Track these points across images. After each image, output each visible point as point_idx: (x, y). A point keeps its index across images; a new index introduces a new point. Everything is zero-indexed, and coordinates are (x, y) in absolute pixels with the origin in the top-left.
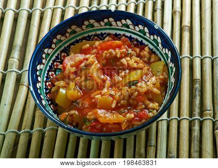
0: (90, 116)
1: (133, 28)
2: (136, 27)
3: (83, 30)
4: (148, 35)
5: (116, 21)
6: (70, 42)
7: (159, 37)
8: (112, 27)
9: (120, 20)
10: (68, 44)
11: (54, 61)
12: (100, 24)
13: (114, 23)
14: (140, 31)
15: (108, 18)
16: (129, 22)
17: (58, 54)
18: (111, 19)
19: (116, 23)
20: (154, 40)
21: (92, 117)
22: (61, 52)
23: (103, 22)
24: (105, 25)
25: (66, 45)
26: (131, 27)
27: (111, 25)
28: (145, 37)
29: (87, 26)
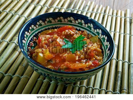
1: (74, 22)
2: (76, 21)
3: (46, 24)
4: (84, 25)
5: (64, 19)
6: (39, 31)
7: (91, 24)
8: (62, 23)
9: (67, 18)
10: (37, 32)
11: (30, 41)
12: (55, 21)
14: (79, 23)
15: (60, 17)
16: (72, 18)
17: (32, 37)
18: (62, 18)
20: (88, 27)
21: (64, 67)
22: (34, 36)
23: (57, 19)
24: (58, 22)
27: (61, 21)
28: (82, 26)
29: (48, 22)
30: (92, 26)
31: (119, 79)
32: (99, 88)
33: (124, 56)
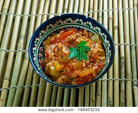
0: (74, 75)
1: (73, 22)
2: (75, 21)
3: (47, 31)
4: (82, 23)
5: (63, 21)
6: (42, 40)
7: (90, 22)
8: (61, 25)
9: (65, 20)
10: (41, 42)
11: (38, 53)
12: (55, 25)
13: (62, 22)
14: (77, 22)
15: (58, 21)
16: (70, 19)
17: (39, 49)
18: (60, 21)
19: (63, 22)
20: (87, 24)
21: (75, 76)
22: (40, 47)
23: (56, 23)
24: (57, 25)
25: (41, 43)
26: (72, 21)
27: (60, 24)
28: (81, 24)
29: (48, 29)
30: (90, 23)
31: (123, 65)
32: (106, 79)
33: (125, 38)
